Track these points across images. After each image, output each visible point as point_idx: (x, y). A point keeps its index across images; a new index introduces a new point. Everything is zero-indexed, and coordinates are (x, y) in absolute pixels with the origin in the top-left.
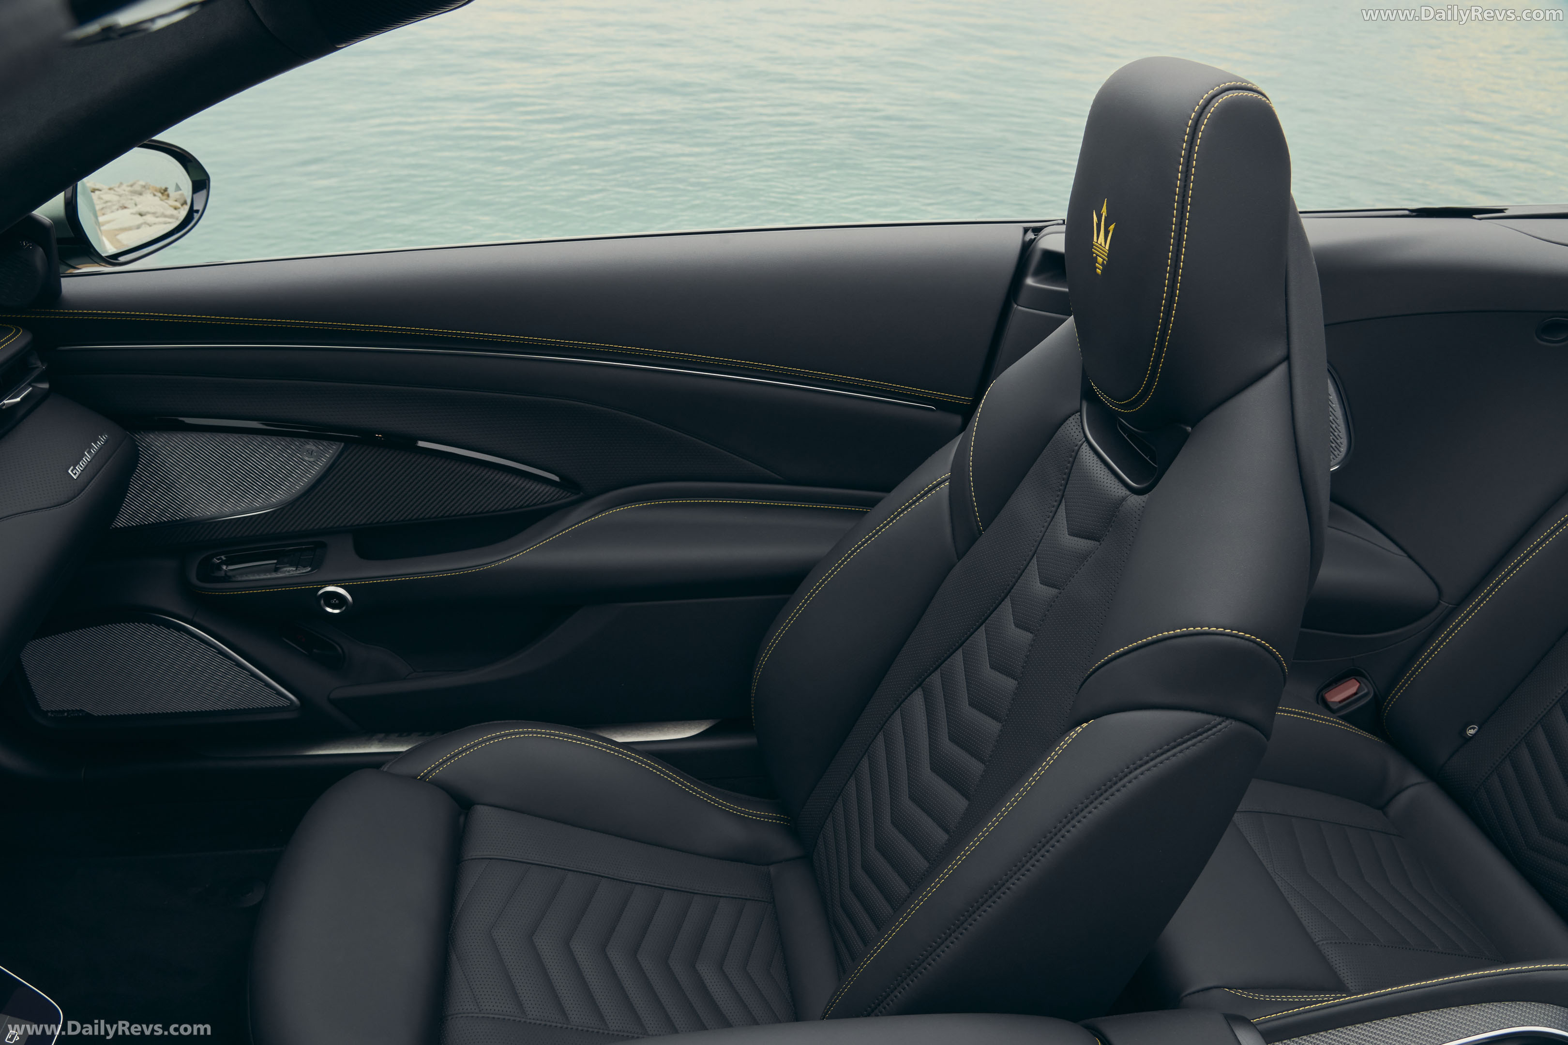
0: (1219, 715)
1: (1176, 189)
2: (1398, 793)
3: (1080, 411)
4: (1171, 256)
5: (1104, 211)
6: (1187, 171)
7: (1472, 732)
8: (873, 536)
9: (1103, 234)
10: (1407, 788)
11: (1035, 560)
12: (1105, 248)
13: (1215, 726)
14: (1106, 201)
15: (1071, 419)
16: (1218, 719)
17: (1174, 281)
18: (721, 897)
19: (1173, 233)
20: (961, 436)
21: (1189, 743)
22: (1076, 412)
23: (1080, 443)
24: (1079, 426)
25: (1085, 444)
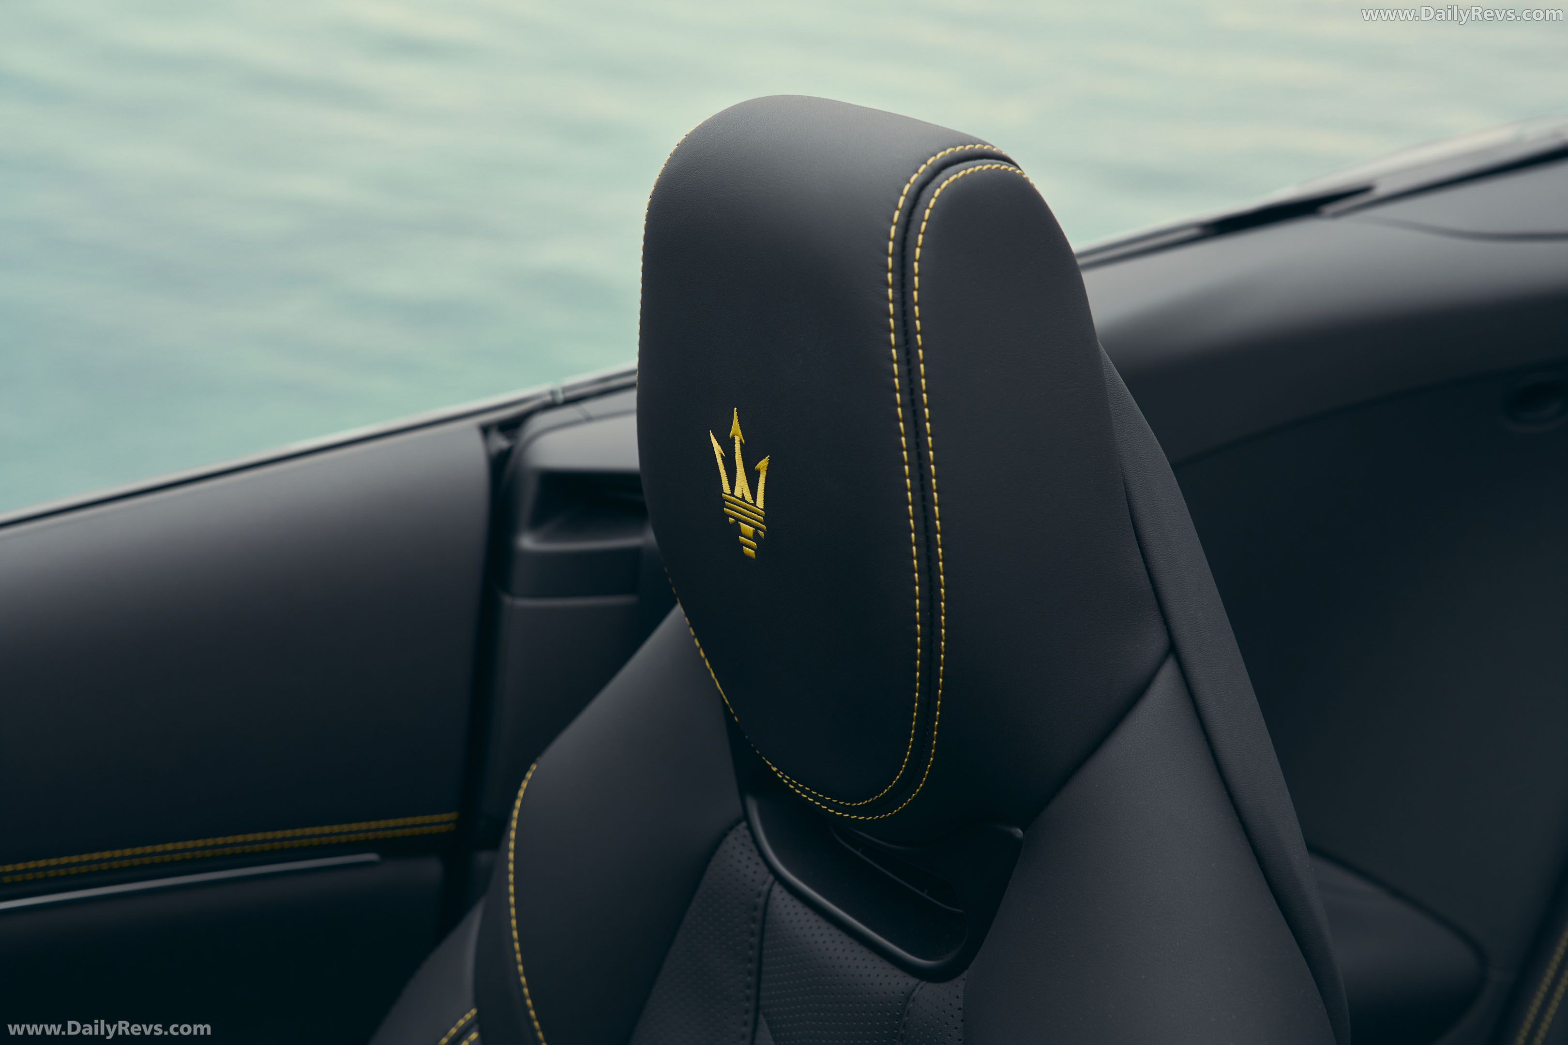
1: (894, 382)
3: (746, 817)
4: (913, 511)
5: (736, 430)
6: (907, 342)
9: (745, 478)
12: (755, 505)
14: (735, 413)
15: (730, 838)
17: (929, 559)
19: (907, 467)
22: (738, 822)
23: (766, 887)
24: (751, 850)
25: (777, 889)
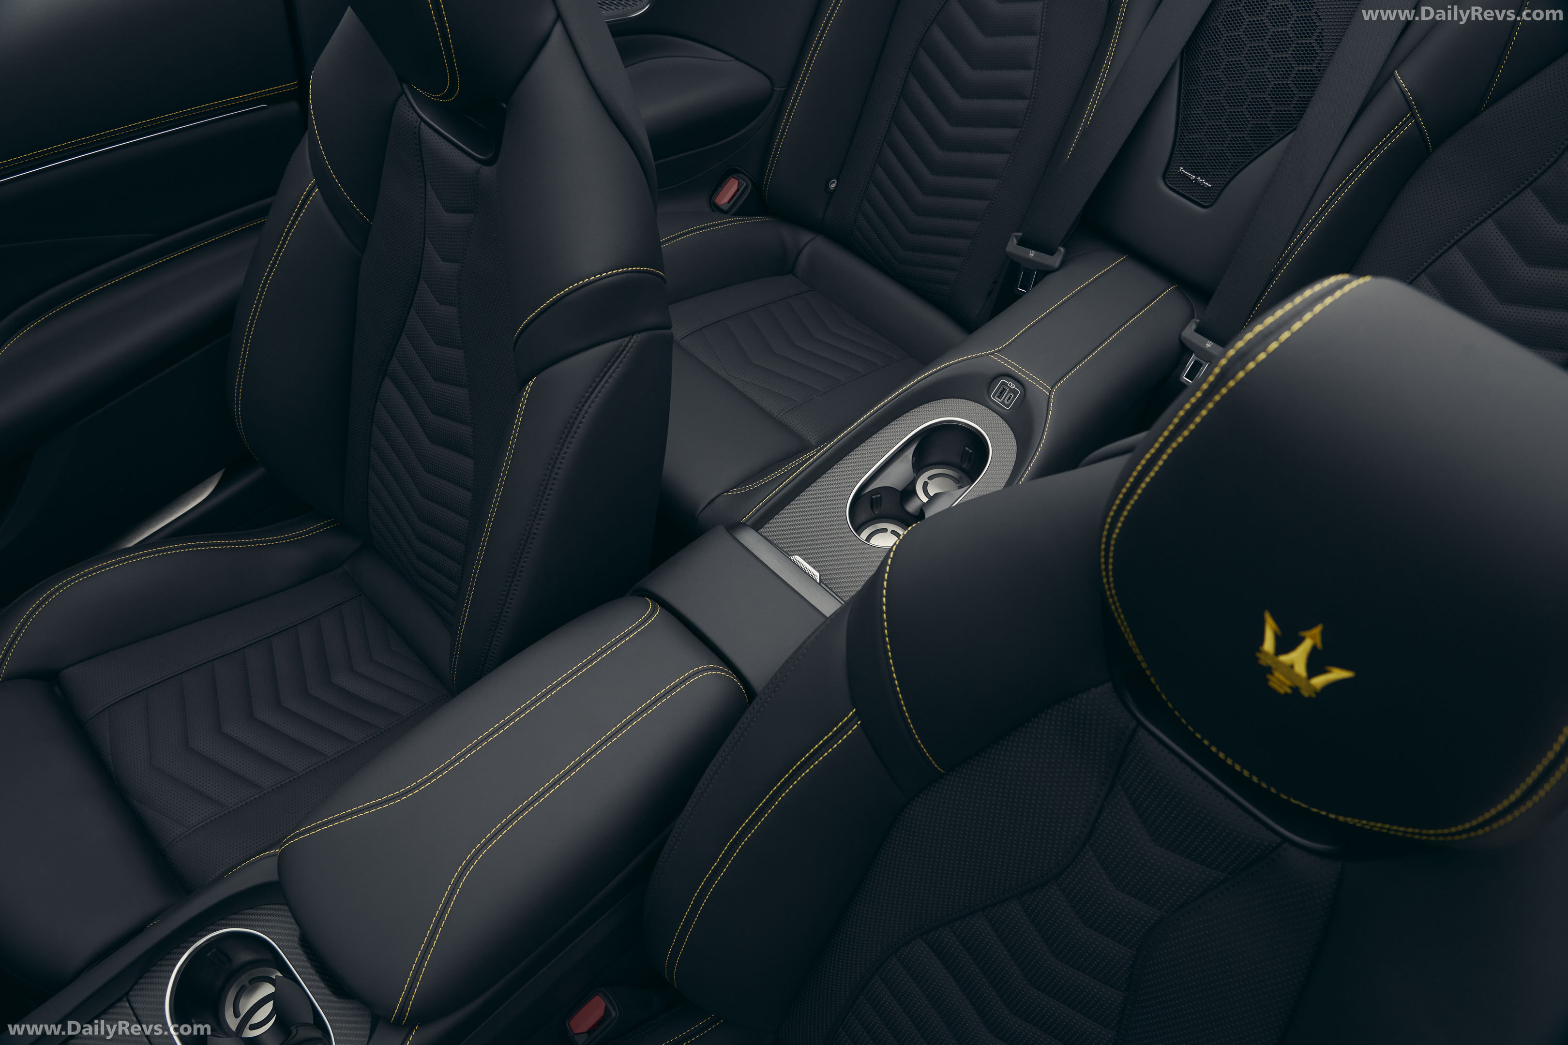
0: (626, 336)
2: (798, 255)
3: (404, 91)
7: (833, 185)
8: (275, 263)
10: (803, 248)
11: (427, 240)
13: (627, 346)
15: (400, 100)
16: (627, 339)
18: (318, 615)
20: (307, 133)
21: (613, 368)
22: (402, 95)
23: (418, 124)
24: (409, 107)
25: (423, 124)
